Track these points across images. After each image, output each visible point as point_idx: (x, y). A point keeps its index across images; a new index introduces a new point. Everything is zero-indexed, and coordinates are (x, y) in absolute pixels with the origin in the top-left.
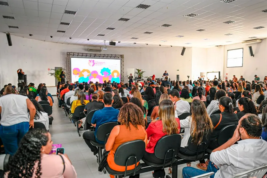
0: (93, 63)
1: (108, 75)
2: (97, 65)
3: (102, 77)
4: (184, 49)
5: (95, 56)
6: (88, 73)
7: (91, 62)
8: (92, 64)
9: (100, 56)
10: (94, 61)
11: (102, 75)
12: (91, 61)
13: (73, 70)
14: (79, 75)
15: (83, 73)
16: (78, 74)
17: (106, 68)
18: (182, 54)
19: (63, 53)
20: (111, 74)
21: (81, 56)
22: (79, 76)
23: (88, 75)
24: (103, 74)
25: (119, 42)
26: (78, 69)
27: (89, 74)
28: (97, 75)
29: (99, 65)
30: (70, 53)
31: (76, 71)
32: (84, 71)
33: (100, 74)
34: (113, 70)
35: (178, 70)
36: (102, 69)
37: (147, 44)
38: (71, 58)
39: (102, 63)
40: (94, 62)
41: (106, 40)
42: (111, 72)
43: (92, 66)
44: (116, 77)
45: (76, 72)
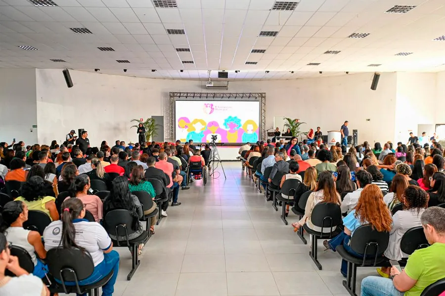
1: (236, 128)
2: (218, 111)
3: (226, 131)
4: (376, 77)
5: (215, 97)
7: (207, 107)
8: (209, 109)
9: (223, 97)
10: (212, 105)
11: (226, 128)
12: (208, 105)
13: (179, 120)
14: (187, 129)
15: (194, 125)
16: (186, 127)
17: (233, 116)
18: (374, 87)
19: (165, 94)
20: (241, 127)
21: (192, 98)
22: (188, 131)
23: (203, 129)
24: (228, 126)
25: (236, 72)
26: (186, 120)
27: (203, 127)
28: (217, 128)
29: (221, 111)
30: (173, 93)
31: (182, 121)
32: (196, 121)
33: (222, 127)
34: (246, 120)
35: (369, 120)
36: (227, 118)
37: (293, 72)
38: (176, 101)
39: (226, 108)
40: (213, 107)
41: (210, 69)
42: (242, 123)
43: (210, 113)
44: (250, 132)
45: (183, 123)
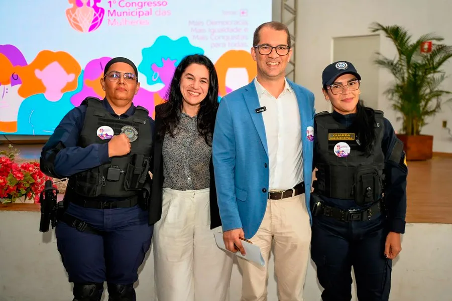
0: (93, 11)
2: (119, 19)
6: (68, 72)
14: (18, 86)
15: (38, 73)
16: (15, 80)
17: (174, 37)
22: (21, 93)
23: (70, 86)
24: (156, 77)
26: (13, 54)
27: (71, 77)
29: (130, 18)
32: (45, 58)
36: (150, 43)
39: (146, 8)
43: (92, 28)
